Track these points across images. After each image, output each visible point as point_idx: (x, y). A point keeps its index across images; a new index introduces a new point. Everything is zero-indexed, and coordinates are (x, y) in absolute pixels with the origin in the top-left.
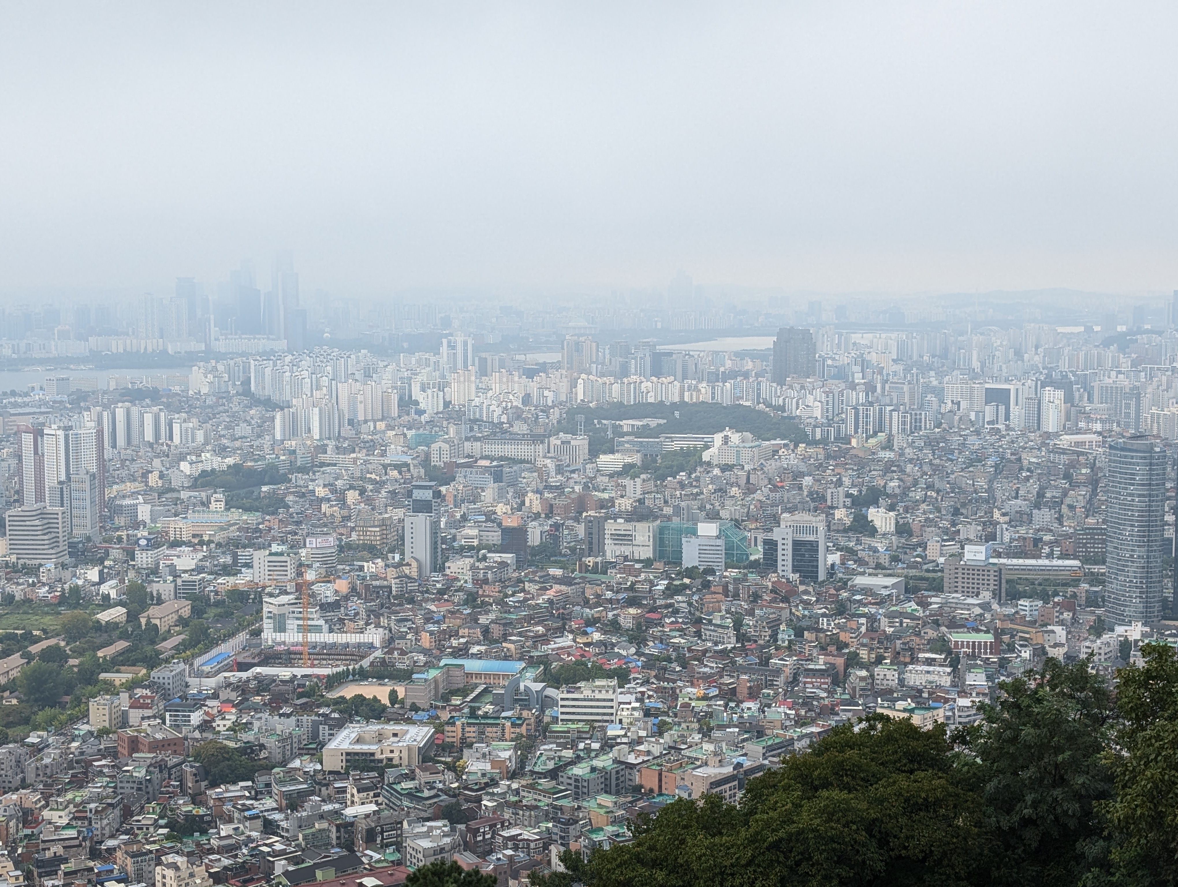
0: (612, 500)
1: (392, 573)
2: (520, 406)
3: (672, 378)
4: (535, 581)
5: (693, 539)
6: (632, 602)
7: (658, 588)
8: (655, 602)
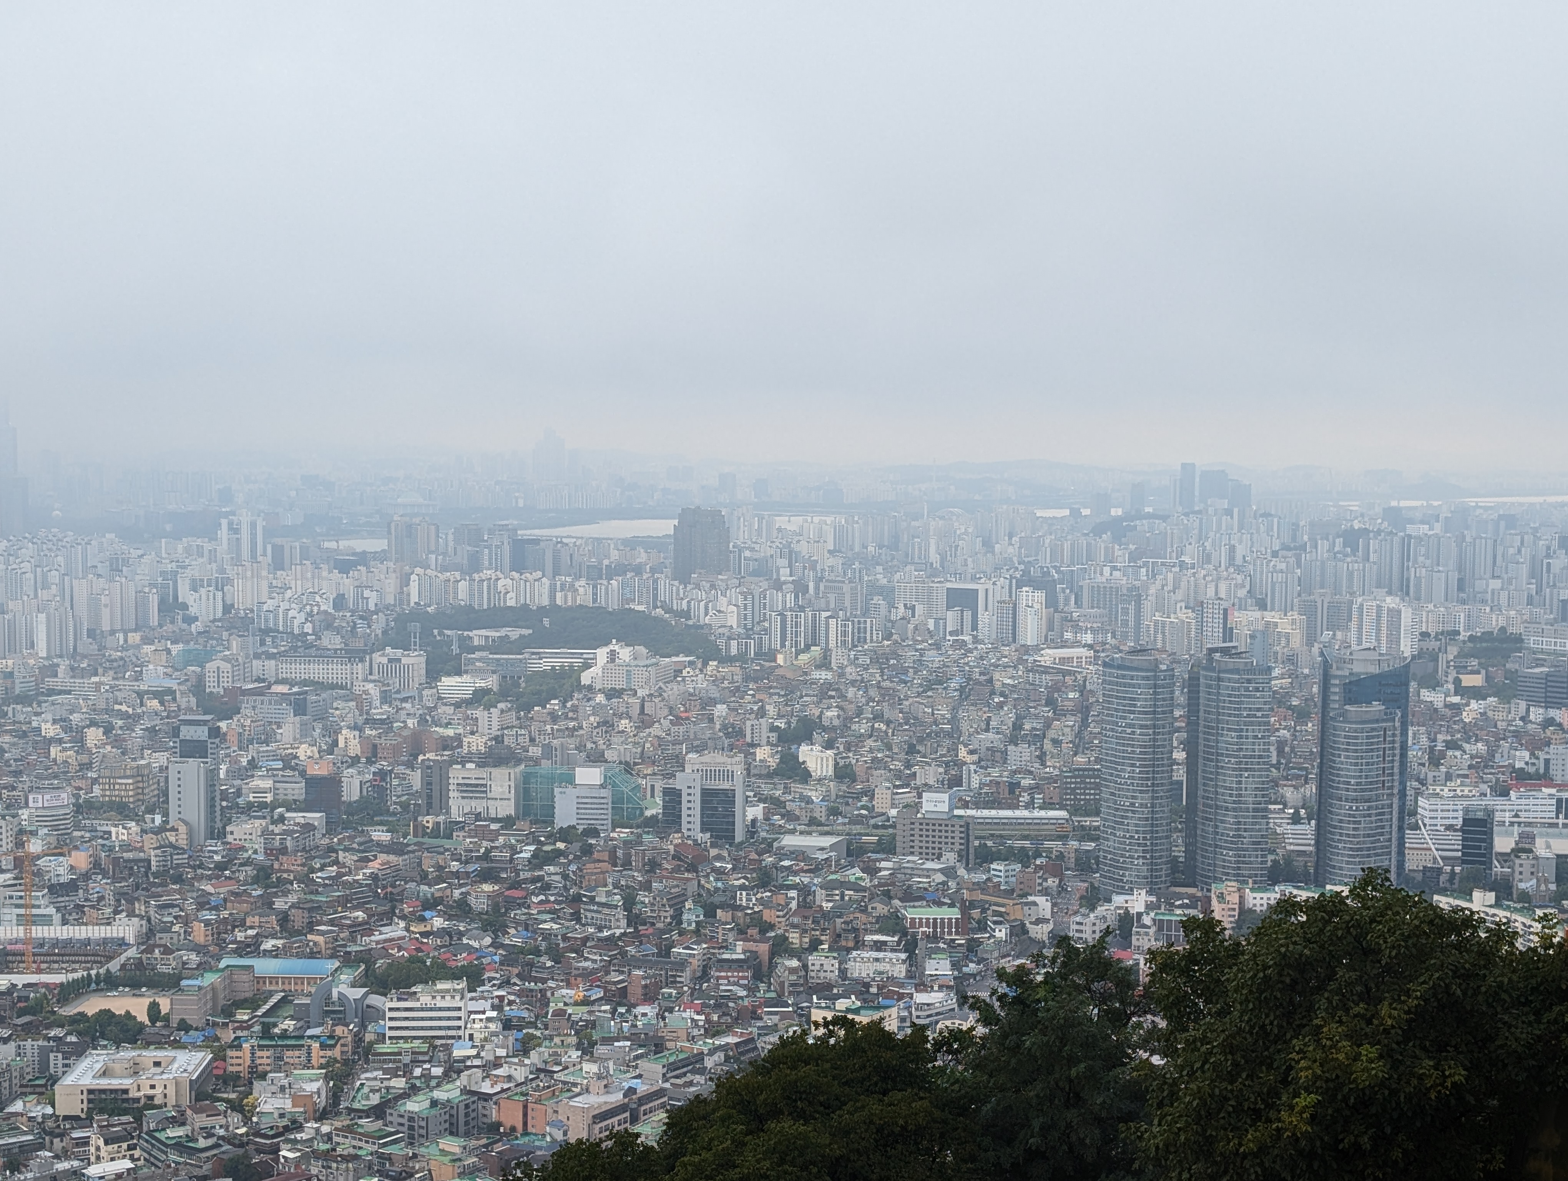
0: (458, 738)
1: (150, 841)
2: (331, 611)
3: (539, 574)
4: (353, 849)
5: (570, 790)
6: (486, 876)
7: (521, 855)
8: (518, 875)
